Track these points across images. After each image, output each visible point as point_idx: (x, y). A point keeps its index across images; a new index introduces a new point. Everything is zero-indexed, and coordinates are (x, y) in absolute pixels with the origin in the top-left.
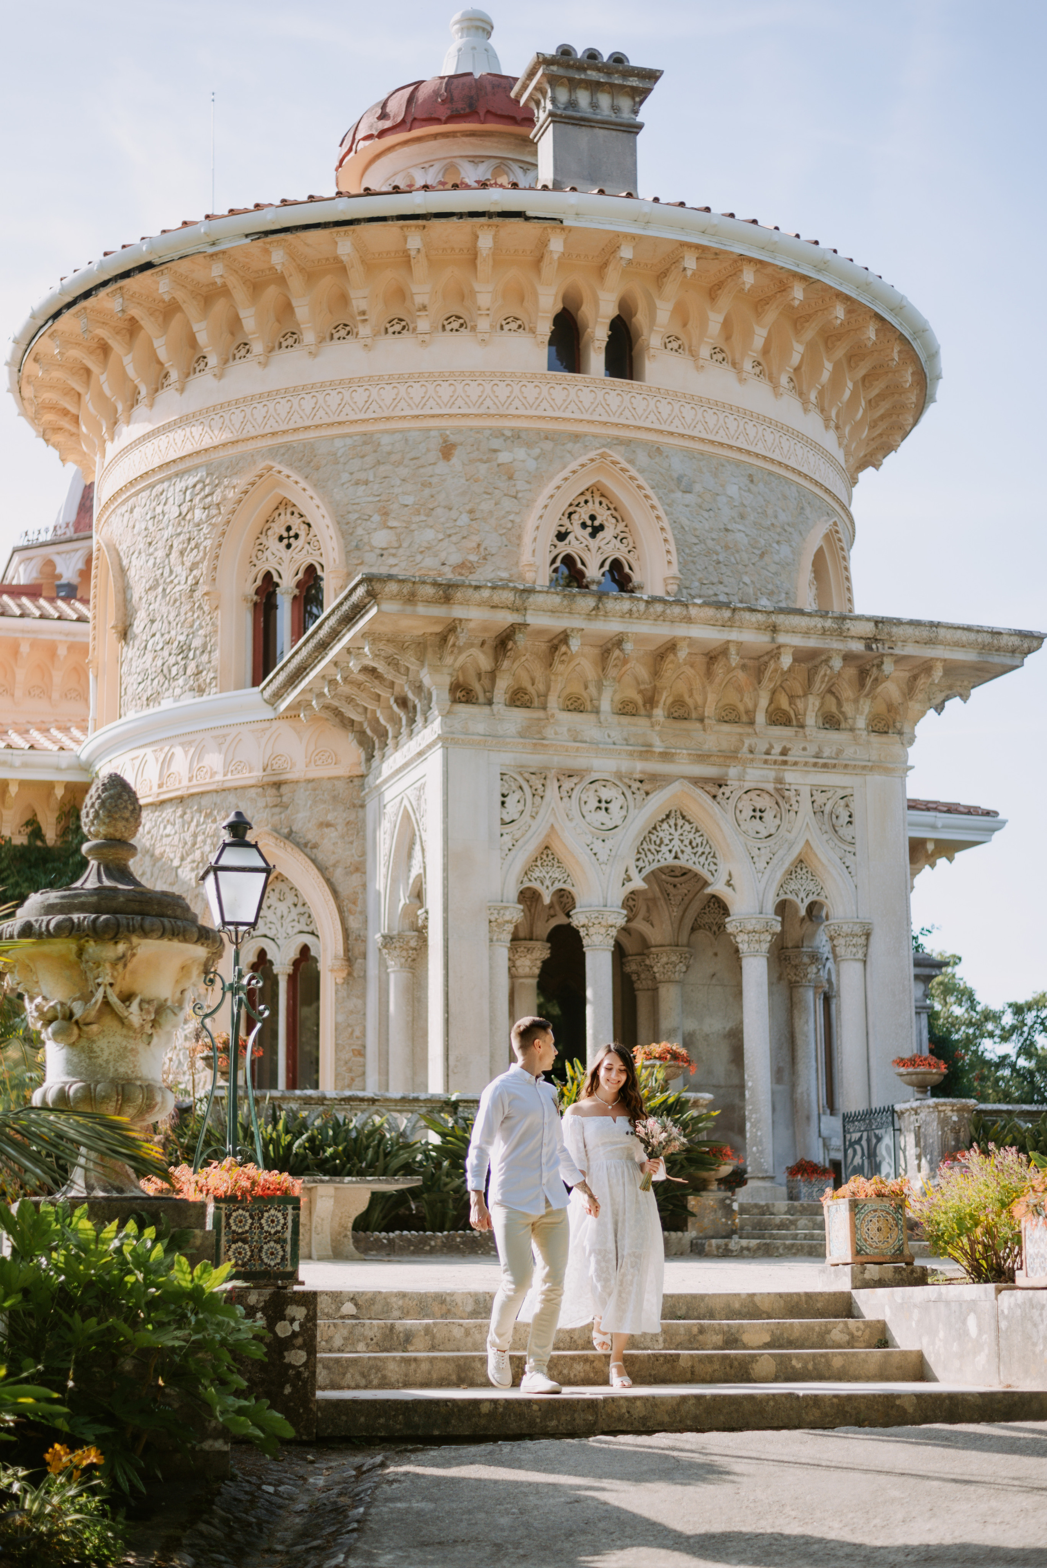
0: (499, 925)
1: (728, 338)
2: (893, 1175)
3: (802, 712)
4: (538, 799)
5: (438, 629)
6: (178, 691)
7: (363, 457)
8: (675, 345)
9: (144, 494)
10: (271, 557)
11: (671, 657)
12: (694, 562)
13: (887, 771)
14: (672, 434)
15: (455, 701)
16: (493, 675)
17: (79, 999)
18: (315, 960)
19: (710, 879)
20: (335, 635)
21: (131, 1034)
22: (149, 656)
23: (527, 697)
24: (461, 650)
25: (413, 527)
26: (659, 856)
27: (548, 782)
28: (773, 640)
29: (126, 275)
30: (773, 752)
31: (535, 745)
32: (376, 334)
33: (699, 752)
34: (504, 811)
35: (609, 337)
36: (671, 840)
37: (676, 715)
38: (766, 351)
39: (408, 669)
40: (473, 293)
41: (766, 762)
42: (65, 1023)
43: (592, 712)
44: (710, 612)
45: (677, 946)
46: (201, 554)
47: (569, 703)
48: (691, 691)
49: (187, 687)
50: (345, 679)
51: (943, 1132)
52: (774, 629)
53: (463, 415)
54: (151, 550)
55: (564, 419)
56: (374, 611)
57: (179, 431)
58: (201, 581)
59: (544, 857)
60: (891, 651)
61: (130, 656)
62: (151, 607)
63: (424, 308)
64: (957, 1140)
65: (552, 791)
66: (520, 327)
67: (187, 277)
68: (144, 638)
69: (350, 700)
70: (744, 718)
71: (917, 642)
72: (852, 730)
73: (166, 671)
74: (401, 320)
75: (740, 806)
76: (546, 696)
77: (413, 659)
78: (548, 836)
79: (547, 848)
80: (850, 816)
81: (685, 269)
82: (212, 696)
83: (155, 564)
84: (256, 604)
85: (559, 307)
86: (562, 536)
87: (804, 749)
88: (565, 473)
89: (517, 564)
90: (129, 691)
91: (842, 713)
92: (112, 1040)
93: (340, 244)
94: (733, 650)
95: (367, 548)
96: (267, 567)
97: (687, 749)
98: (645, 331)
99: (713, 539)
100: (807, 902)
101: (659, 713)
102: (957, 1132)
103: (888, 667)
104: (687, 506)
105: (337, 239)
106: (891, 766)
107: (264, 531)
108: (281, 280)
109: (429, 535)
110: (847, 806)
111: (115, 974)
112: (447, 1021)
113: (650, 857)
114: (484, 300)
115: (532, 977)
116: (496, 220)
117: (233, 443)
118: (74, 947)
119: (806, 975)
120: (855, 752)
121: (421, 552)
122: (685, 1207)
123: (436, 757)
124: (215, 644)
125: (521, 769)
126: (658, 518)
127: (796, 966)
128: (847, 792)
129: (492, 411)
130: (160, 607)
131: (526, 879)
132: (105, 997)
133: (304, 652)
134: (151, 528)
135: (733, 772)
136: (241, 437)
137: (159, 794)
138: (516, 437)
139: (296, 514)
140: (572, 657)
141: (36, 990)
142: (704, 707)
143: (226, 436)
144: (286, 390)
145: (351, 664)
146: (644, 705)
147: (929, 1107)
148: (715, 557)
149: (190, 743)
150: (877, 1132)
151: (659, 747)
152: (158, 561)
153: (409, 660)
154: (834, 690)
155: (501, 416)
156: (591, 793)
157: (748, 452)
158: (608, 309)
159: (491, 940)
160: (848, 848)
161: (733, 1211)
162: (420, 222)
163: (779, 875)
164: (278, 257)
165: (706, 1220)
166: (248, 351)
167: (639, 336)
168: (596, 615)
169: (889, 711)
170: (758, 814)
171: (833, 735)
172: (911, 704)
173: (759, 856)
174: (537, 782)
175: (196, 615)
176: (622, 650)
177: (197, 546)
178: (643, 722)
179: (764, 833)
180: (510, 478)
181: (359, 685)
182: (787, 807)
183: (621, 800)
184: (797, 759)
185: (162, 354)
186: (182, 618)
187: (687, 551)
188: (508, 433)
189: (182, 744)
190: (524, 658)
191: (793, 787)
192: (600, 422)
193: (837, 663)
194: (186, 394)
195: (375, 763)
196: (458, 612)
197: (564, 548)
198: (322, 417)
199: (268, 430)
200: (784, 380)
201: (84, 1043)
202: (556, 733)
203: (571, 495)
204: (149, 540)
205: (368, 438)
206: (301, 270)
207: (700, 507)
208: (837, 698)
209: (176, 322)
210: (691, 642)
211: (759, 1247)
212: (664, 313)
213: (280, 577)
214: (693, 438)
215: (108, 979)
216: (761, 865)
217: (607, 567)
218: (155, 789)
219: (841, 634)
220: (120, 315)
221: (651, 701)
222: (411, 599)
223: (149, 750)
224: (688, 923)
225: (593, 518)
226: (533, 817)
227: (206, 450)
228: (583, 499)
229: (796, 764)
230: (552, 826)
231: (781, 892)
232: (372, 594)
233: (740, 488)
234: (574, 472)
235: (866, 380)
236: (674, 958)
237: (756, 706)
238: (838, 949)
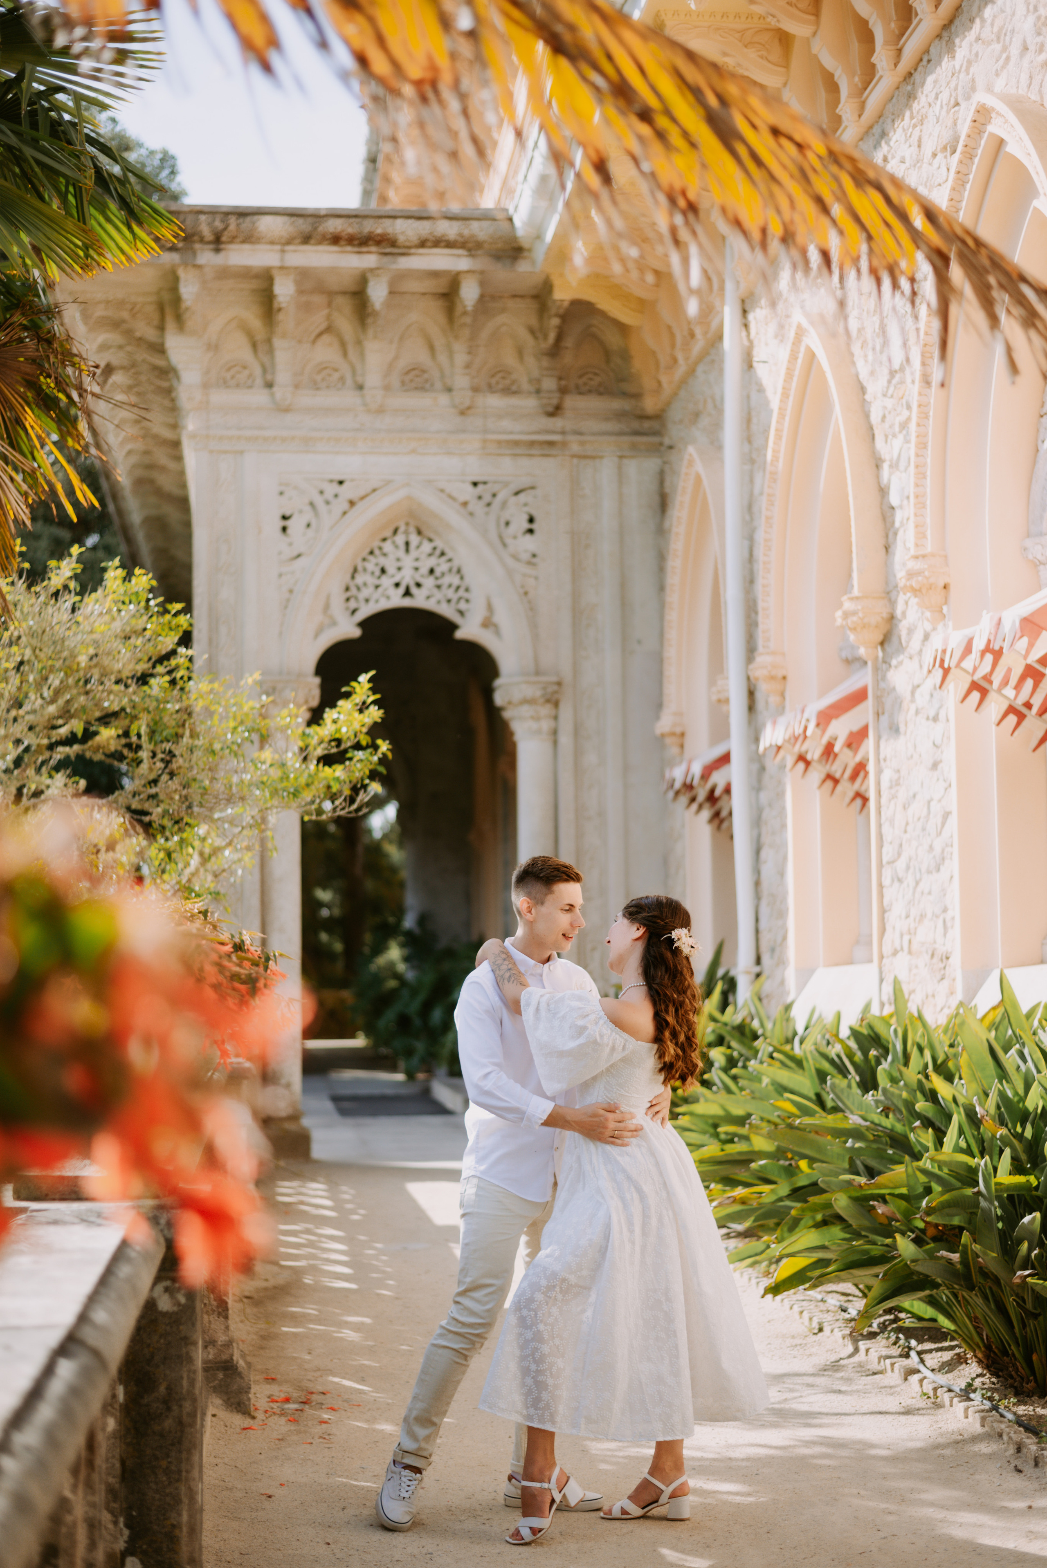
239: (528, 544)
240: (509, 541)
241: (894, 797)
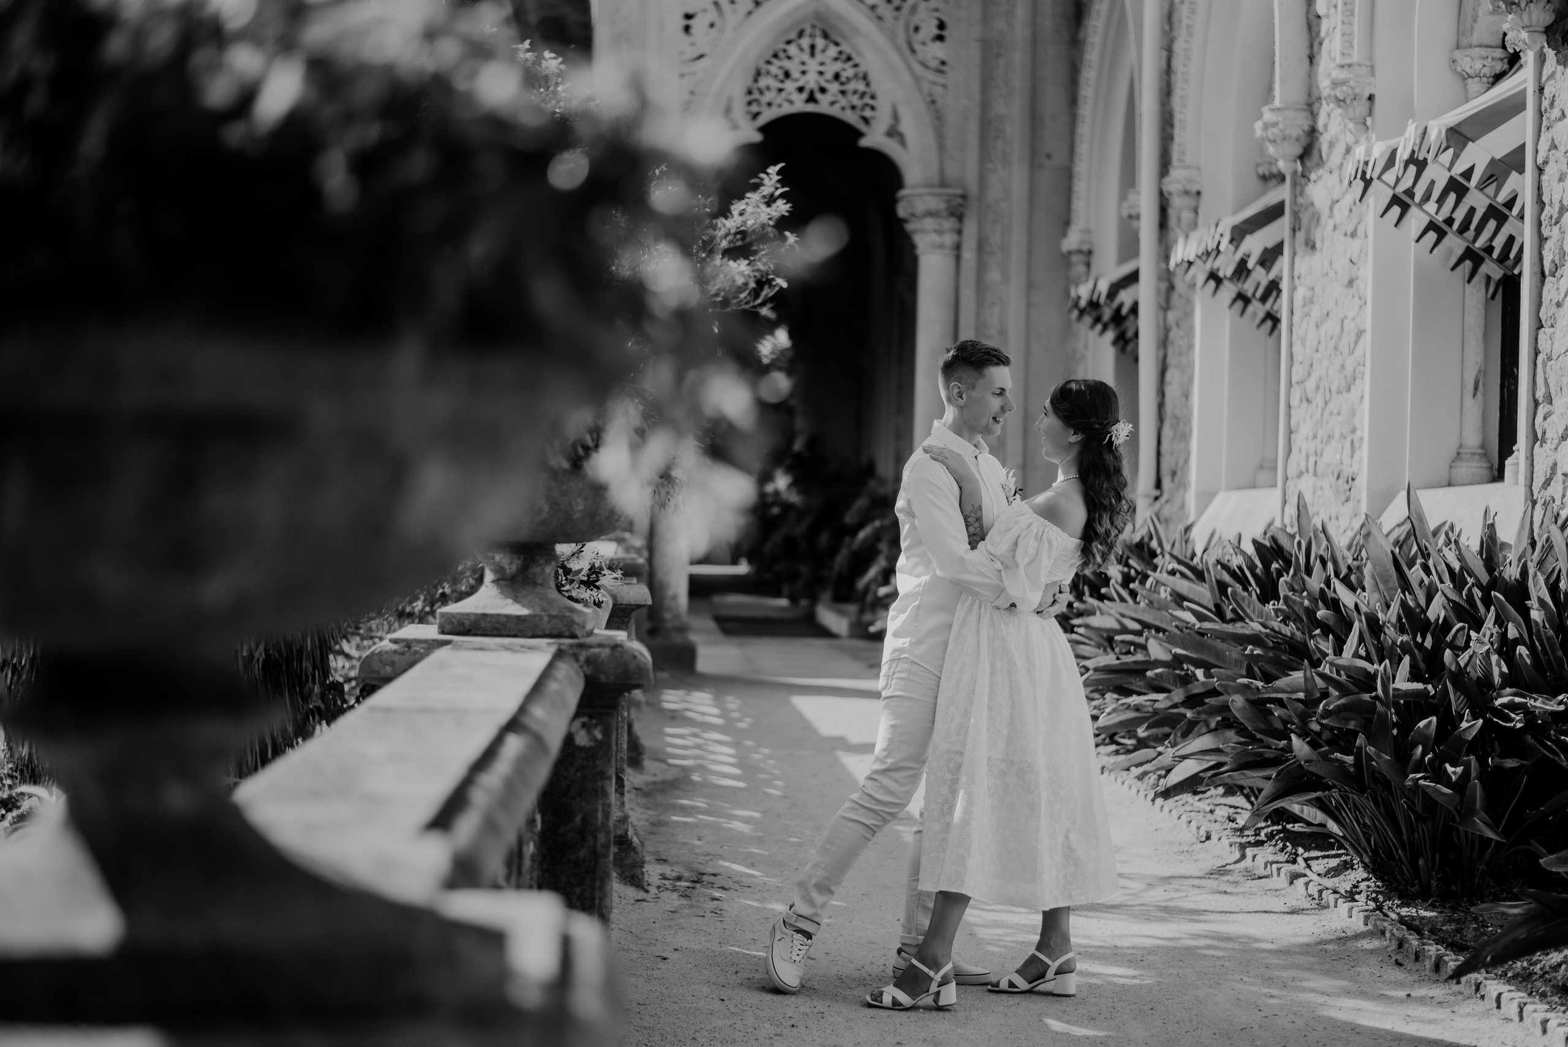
239: (937, 51)
240: (917, 47)
241: (1307, 315)
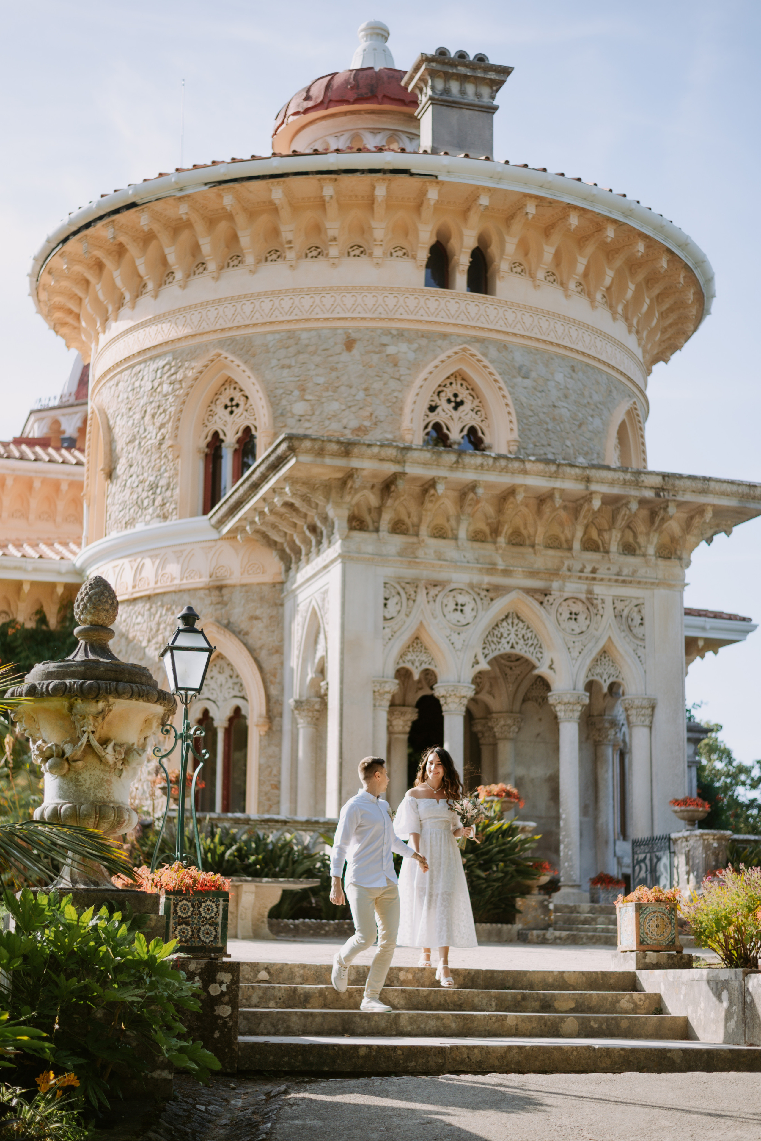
0: (381, 695)
1: (558, 265)
2: (668, 886)
3: (607, 541)
4: (411, 602)
5: (340, 475)
6: (148, 518)
7: (287, 348)
8: (519, 269)
9: (127, 372)
10: (218, 421)
11: (511, 499)
12: (530, 430)
13: (670, 586)
14: (515, 335)
15: (352, 528)
16: (379, 510)
17: (69, 742)
18: (245, 718)
19: (537, 664)
20: (264, 478)
21: (107, 768)
22: (128, 491)
23: (404, 527)
24: (356, 491)
25: (323, 400)
26: (500, 646)
27: (419, 590)
28: (587, 488)
29: (117, 211)
30: (586, 570)
31: (410, 562)
32: (299, 258)
33: (531, 570)
34: (386, 610)
35: (471, 263)
36: (509, 635)
37: (514, 542)
38: (586, 275)
39: (317, 504)
40: (371, 229)
41: (580, 578)
42: (58, 759)
43: (452, 538)
44: (541, 466)
45: (512, 712)
46: (167, 417)
47: (435, 532)
48: (525, 525)
49: (155, 515)
50: (271, 511)
51: (707, 855)
52: (588, 480)
53: (362, 319)
54: (131, 413)
55: (436, 323)
56: (293, 461)
57: (153, 327)
58: (167, 437)
59: (415, 645)
60: (674, 498)
61: (114, 490)
62: (130, 456)
63: (334, 239)
64: (717, 861)
65: (421, 597)
66: (405, 254)
67: (161, 214)
68: (124, 478)
69: (274, 526)
70: (565, 546)
71: (694, 491)
72: (644, 555)
73: (139, 502)
74: (317, 248)
75: (560, 610)
76: (418, 526)
77: (321, 497)
78: (418, 629)
79: (417, 638)
80: (642, 619)
81: (527, 214)
82: (173, 521)
83: (133, 424)
84: (207, 455)
85: (434, 240)
86: (432, 409)
87: (609, 569)
88: (436, 362)
89: (399, 428)
90: (113, 517)
91: (638, 543)
92: (92, 773)
93: (274, 191)
94: (557, 495)
95: (289, 415)
96: (215, 428)
97: (522, 567)
98: (497, 259)
99: (544, 413)
100: (608, 682)
101: (502, 540)
102: (717, 855)
103: (672, 510)
104: (525, 388)
105: (272, 188)
106: (672, 583)
107: (214, 401)
108: (230, 217)
109: (335, 406)
110: (640, 611)
111: (96, 724)
112: (341, 765)
113: (493, 646)
114: (379, 233)
115: (404, 733)
116: (389, 176)
117: (192, 336)
118: (66, 704)
119: (607, 737)
120: (646, 572)
121: (329, 419)
122: (513, 906)
123: (337, 569)
124: (176, 483)
125: (399, 580)
126: (504, 396)
127: (599, 730)
128: (640, 601)
129: (383, 316)
130: (136, 455)
131: (401, 661)
132: (88, 741)
133: (241, 491)
134: (131, 398)
135: (555, 585)
136: (198, 332)
137: (132, 593)
138: (400, 335)
139: (237, 389)
140: (439, 498)
141: (38, 735)
142: (535, 536)
143: (187, 331)
144: (232, 298)
145: (276, 500)
146: (491, 534)
147: (696, 836)
148: (545, 426)
149: (156, 556)
150: (658, 854)
151: (501, 565)
152: (136, 422)
153: (319, 498)
154: (631, 526)
155: (390, 319)
156: (450, 599)
157: (571, 349)
158: (470, 242)
159: (375, 706)
160: (640, 643)
161: (549, 910)
162: (333, 176)
163: (588, 662)
164: (228, 200)
165: (529, 916)
166: (205, 269)
167: (492, 262)
168: (457, 467)
169: (672, 542)
170: (573, 616)
171: (631, 560)
172: (688, 537)
173: (574, 647)
174: (411, 590)
175: (162, 462)
176: (475, 493)
177: (164, 411)
178: (489, 547)
179: (578, 631)
180: (396, 365)
181: (281, 516)
182: (595, 611)
183: (472, 604)
184: (603, 576)
185: (142, 270)
186: (153, 464)
187: (525, 421)
188: (395, 332)
189: (151, 557)
190: (402, 498)
191: (600, 597)
192: (462, 325)
193: (634, 506)
194: (159, 299)
195: (292, 573)
196: (355, 463)
197: (434, 418)
198: (258, 318)
199: (218, 327)
200: (599, 296)
201: (72, 774)
202: (425, 554)
203: (440, 378)
204: (129, 406)
205: (291, 334)
206: (245, 210)
207: (535, 389)
208: (634, 532)
209: (153, 246)
210: (527, 488)
211: (568, 937)
212: (511, 246)
213: (225, 435)
214: (530, 338)
215: (91, 728)
216: (575, 654)
217: (465, 432)
218: (130, 589)
219: (638, 484)
220: (112, 241)
221: (496, 532)
222: (321, 453)
223: (126, 561)
224: (520, 696)
225: (456, 395)
226: (407, 616)
227: (173, 341)
228: (448, 381)
229: (602, 580)
230: (421, 623)
231: (590, 674)
232: (292, 449)
233: (565, 376)
234: (442, 362)
235: (660, 298)
236: (509, 722)
237: (573, 536)
238: (631, 718)
